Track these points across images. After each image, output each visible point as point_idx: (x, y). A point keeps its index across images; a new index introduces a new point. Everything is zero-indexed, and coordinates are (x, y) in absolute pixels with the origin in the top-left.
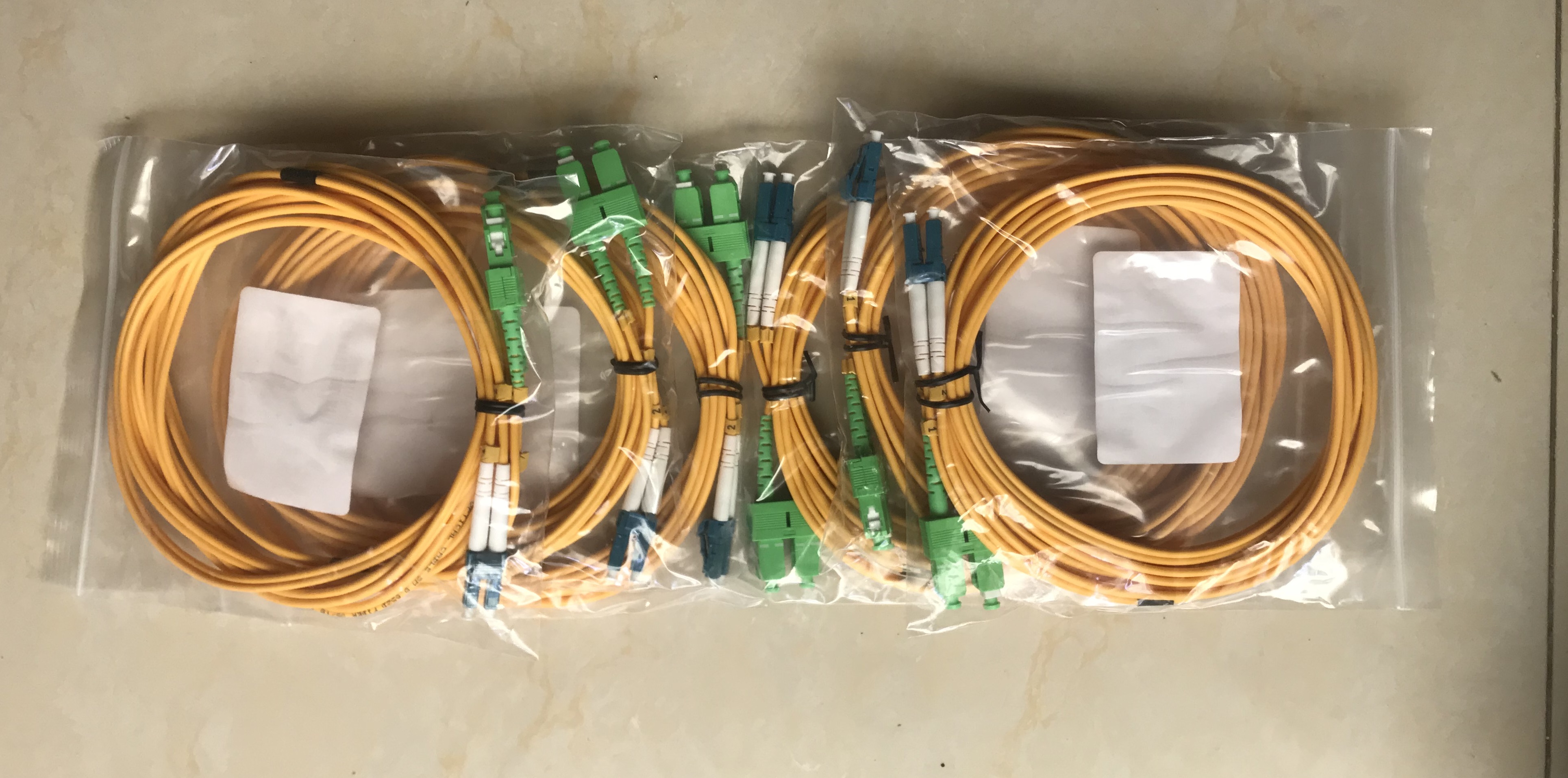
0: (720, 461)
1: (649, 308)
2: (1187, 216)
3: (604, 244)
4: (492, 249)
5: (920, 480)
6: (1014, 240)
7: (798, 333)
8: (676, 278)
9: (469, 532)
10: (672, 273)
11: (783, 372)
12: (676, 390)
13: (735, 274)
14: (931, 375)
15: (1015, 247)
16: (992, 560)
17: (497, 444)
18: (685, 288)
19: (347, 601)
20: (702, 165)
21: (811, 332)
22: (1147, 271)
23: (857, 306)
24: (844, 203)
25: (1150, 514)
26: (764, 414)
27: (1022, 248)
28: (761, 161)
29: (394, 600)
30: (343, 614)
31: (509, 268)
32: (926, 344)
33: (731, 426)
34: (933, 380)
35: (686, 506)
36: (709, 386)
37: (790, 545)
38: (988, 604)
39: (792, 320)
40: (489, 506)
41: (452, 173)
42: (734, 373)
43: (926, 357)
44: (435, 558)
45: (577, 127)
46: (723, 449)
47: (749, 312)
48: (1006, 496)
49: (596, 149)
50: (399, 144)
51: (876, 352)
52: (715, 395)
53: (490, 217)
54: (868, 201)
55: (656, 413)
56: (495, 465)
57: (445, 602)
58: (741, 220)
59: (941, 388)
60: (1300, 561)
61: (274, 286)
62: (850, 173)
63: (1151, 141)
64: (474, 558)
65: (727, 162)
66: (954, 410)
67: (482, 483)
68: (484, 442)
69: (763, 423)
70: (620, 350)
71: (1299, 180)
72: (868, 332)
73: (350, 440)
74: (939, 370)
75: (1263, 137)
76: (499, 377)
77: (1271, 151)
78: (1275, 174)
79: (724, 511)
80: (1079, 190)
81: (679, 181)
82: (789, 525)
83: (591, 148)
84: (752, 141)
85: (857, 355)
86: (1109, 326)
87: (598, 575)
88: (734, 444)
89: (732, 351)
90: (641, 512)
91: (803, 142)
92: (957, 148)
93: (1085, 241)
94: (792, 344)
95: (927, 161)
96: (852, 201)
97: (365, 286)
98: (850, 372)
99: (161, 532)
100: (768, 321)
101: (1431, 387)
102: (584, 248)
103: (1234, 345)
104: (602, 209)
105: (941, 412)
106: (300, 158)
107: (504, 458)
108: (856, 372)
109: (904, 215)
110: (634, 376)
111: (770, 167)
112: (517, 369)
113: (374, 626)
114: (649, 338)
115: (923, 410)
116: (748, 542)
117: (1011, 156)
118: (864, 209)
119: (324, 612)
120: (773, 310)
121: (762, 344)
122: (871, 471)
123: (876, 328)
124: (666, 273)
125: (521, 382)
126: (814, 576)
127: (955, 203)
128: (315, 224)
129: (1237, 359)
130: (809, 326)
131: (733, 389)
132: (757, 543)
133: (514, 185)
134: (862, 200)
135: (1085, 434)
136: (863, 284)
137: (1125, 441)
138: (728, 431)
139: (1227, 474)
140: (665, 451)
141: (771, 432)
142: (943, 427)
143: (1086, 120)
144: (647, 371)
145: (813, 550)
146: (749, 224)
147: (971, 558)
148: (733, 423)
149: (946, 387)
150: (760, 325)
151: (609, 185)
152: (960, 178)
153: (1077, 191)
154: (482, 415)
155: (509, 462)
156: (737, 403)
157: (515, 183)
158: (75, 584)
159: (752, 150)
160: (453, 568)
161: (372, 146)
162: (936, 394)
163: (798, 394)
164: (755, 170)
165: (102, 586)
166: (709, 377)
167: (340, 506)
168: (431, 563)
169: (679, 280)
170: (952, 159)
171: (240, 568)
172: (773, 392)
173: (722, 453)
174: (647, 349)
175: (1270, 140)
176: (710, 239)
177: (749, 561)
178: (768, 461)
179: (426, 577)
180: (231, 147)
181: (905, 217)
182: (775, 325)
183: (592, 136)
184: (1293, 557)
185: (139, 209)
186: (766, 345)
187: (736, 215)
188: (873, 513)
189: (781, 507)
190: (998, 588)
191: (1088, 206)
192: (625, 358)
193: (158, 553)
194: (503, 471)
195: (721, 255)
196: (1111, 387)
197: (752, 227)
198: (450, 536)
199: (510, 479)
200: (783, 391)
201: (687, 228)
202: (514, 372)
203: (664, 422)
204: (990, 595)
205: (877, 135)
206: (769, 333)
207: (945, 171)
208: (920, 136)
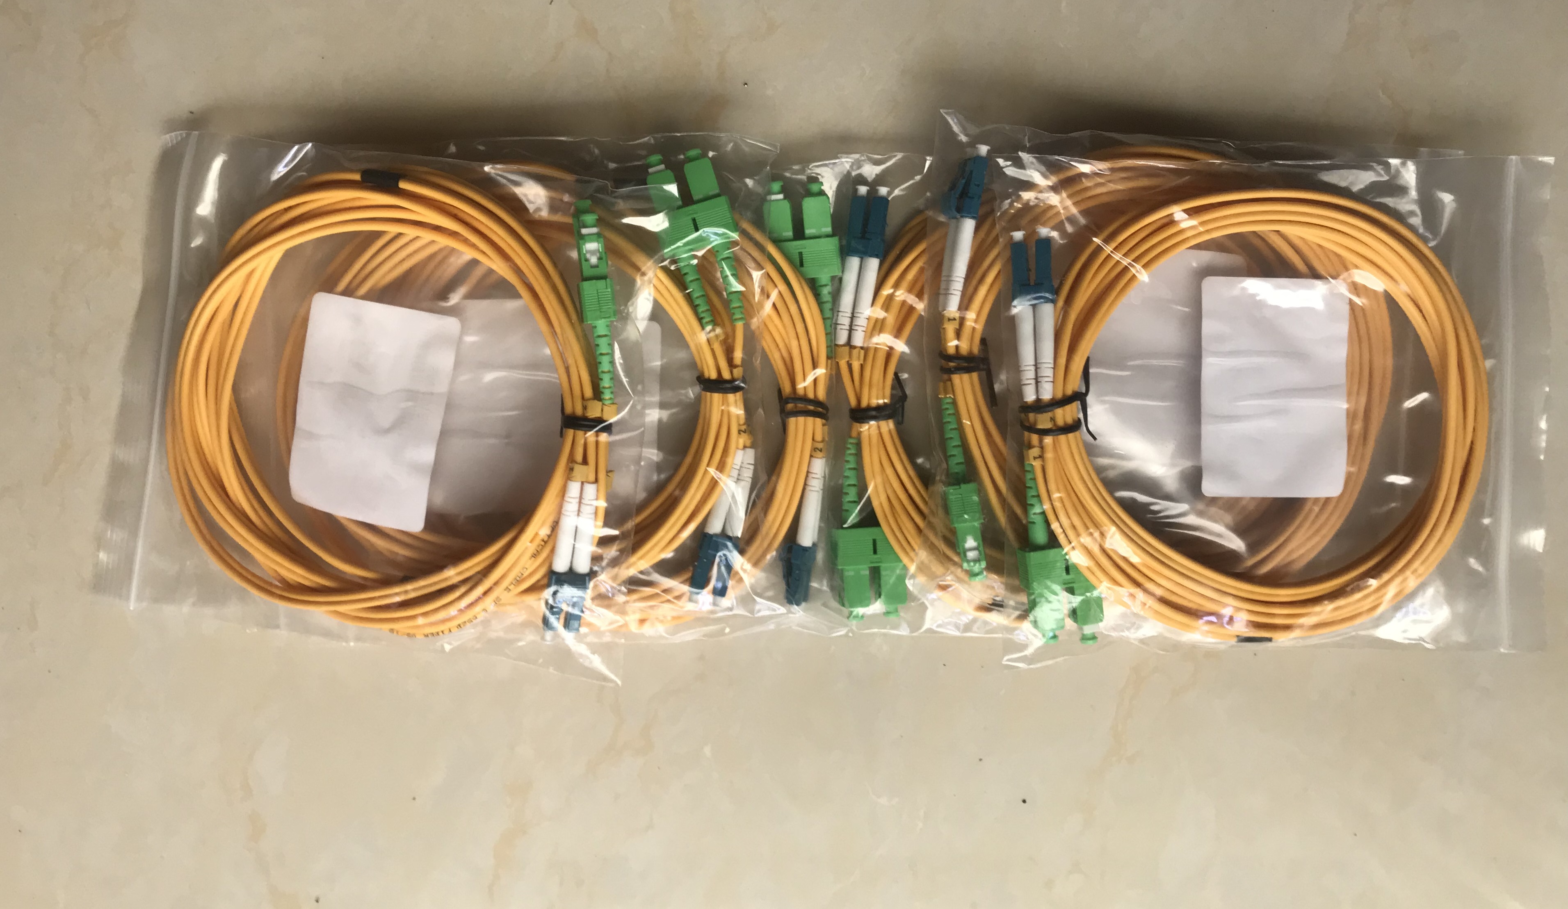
0: (805, 484)
1: (740, 325)
2: (1297, 242)
3: (695, 257)
4: (587, 260)
5: (1018, 511)
6: (1126, 262)
7: (890, 352)
8: (766, 295)
9: (553, 551)
10: (763, 290)
11: (874, 392)
12: (764, 410)
13: (826, 291)
14: (1038, 400)
15: (1126, 269)
16: (1095, 593)
17: (585, 462)
18: (774, 305)
19: (421, 621)
20: (794, 176)
21: (903, 353)
22: (1258, 298)
23: (957, 327)
24: (942, 218)
25: (1253, 548)
26: (850, 437)
27: (1133, 270)
28: (854, 174)
29: (470, 621)
30: (414, 635)
31: (604, 281)
32: (1033, 368)
33: (818, 449)
34: (1039, 406)
35: (770, 528)
36: (796, 407)
37: (875, 573)
38: (1084, 638)
39: (884, 340)
40: (574, 525)
41: (540, 179)
42: (821, 394)
43: (1033, 382)
44: (516, 579)
45: (668, 134)
46: (808, 472)
47: (838, 330)
48: (1113, 529)
49: (688, 158)
50: (481, 148)
51: (975, 375)
52: (803, 416)
53: (585, 227)
54: (973, 218)
55: (742, 433)
56: (582, 483)
57: (526, 625)
58: (833, 235)
59: (1050, 414)
60: (1402, 601)
61: (348, 292)
62: (953, 187)
63: (1266, 164)
64: (556, 578)
65: (819, 174)
66: (1062, 438)
67: (569, 502)
68: (571, 460)
69: (849, 446)
70: (708, 367)
71: (1415, 208)
72: (968, 354)
73: (427, 454)
74: (1047, 395)
75: (1379, 163)
76: (589, 392)
77: (1386, 178)
78: (1389, 201)
79: (807, 537)
80: (1191, 212)
81: (770, 193)
82: (875, 552)
83: (682, 157)
84: (848, 153)
85: (956, 378)
86: (1216, 354)
87: (678, 598)
88: (819, 466)
89: (821, 371)
90: (724, 535)
91: (900, 156)
92: (1067, 165)
93: (1195, 265)
94: (883, 365)
95: (1037, 177)
96: (955, 218)
97: (444, 294)
98: (948, 396)
99: (220, 545)
100: (858, 340)
101: (1543, 425)
102: (674, 262)
103: (1340, 376)
104: (694, 220)
105: (1048, 440)
106: (379, 159)
107: (592, 478)
108: (954, 395)
109: (1011, 234)
110: (721, 395)
111: (861, 180)
112: (607, 385)
113: (447, 648)
114: (738, 355)
115: (1026, 439)
116: (833, 570)
117: (1124, 175)
118: (968, 226)
119: (393, 632)
120: (864, 329)
121: (851, 364)
122: (972, 499)
123: (976, 350)
124: (757, 290)
125: (610, 399)
126: (900, 606)
127: (1062, 222)
128: (394, 229)
129: (1344, 390)
130: (901, 347)
131: (820, 410)
132: (842, 570)
133: (608, 194)
134: (966, 217)
135: (1187, 464)
136: (965, 305)
137: (1229, 473)
138: (814, 454)
139: (1330, 507)
140: (748, 474)
141: (859, 455)
142: (1049, 455)
143: (1195, 140)
144: (736, 389)
145: (901, 579)
146: (840, 240)
147: (1071, 591)
148: (820, 446)
149: (1054, 414)
150: (849, 343)
151: (701, 196)
152: (1070, 196)
153: (1191, 213)
154: (570, 432)
155: (596, 481)
156: (824, 425)
157: (610, 191)
158: (128, 598)
159: (845, 163)
160: (535, 589)
161: (453, 149)
162: (1043, 421)
163: (887, 417)
164: (849, 183)
165: (156, 600)
166: (797, 397)
167: (415, 523)
168: (512, 583)
169: (768, 297)
170: (1062, 176)
171: (304, 585)
172: (861, 414)
173: (807, 476)
174: (736, 366)
175: (1387, 166)
176: (801, 254)
177: (832, 588)
178: (854, 485)
179: (506, 597)
180: (306, 146)
181: (1012, 236)
182: (865, 345)
183: (683, 145)
184: (1397, 595)
185: (205, 207)
186: (856, 365)
187: (828, 229)
188: (970, 543)
189: (868, 533)
190: (1097, 622)
191: (1201, 229)
192: (713, 375)
193: (215, 565)
194: (590, 489)
195: (811, 271)
196: (1217, 417)
197: (844, 242)
198: (533, 556)
199: (597, 499)
200: (874, 413)
201: (778, 242)
202: (604, 388)
203: (748, 443)
204: (1088, 630)
205: (984, 149)
206: (859, 353)
207: (1054, 189)
208: (1029, 151)
